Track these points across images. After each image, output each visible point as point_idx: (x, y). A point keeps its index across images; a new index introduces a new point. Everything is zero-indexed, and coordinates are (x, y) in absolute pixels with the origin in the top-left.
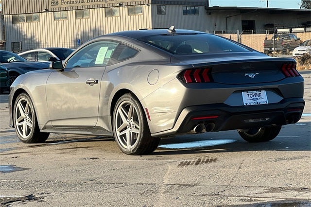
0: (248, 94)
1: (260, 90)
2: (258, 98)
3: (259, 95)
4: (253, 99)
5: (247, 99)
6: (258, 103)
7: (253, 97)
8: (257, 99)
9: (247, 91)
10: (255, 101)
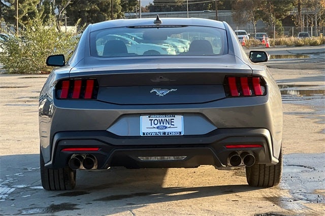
0: (151, 120)
1: (174, 114)
2: (168, 125)
3: (171, 122)
4: (158, 128)
5: (147, 126)
6: (165, 133)
7: (159, 125)
8: (166, 128)
9: (150, 114)
10: (161, 131)
